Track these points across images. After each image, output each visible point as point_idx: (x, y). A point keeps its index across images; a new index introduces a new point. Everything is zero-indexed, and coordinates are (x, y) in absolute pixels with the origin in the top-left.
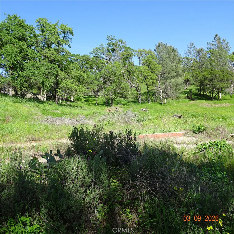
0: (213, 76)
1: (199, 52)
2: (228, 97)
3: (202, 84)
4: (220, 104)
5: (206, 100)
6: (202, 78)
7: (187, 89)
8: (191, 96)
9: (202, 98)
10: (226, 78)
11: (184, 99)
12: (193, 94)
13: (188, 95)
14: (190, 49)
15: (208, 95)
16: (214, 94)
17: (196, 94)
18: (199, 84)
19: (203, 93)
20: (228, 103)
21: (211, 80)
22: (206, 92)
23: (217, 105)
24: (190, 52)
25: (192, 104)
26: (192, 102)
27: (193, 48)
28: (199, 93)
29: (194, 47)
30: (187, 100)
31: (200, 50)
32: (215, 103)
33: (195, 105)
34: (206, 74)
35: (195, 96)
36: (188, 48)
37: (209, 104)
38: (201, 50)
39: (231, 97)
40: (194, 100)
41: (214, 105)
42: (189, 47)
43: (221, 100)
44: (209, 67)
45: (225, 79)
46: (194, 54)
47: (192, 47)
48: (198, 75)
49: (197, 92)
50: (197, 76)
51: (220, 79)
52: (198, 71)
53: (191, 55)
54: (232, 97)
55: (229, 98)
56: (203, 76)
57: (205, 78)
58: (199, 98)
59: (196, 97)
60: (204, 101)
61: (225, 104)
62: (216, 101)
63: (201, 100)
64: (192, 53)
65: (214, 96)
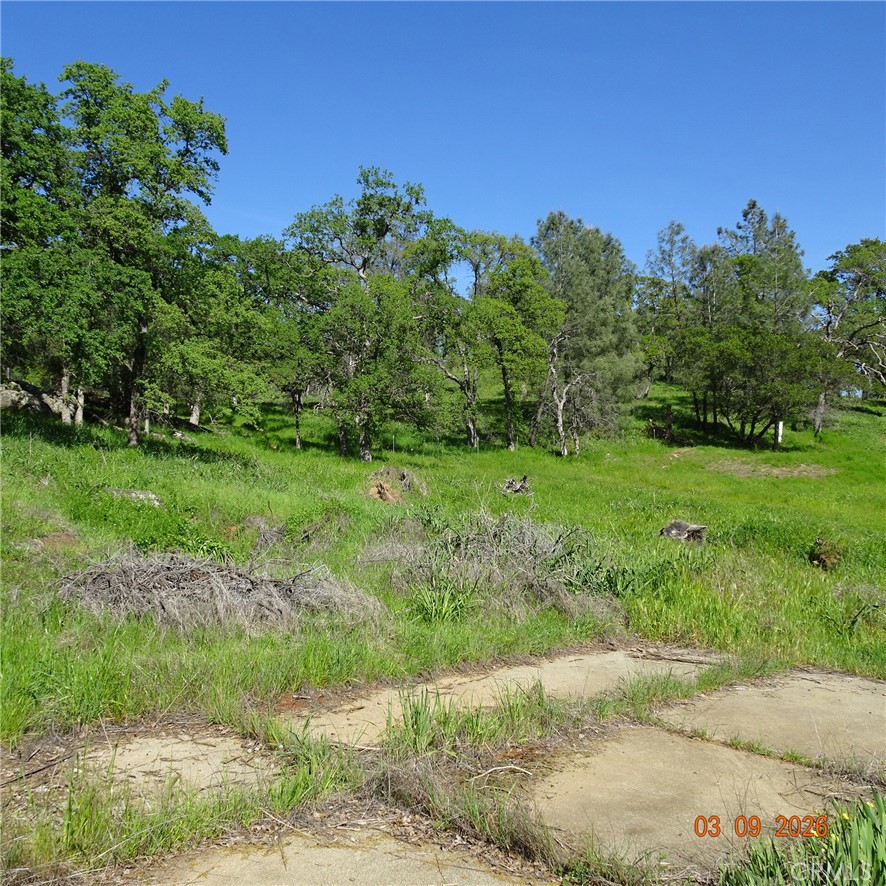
0: (759, 357)
1: (704, 259)
2: (805, 438)
3: (714, 379)
4: (787, 464)
5: (727, 447)
6: (718, 358)
7: (649, 396)
8: (670, 427)
9: (710, 437)
10: (808, 368)
11: (643, 440)
12: (676, 420)
13: (657, 424)
14: (667, 247)
15: (737, 426)
16: (757, 425)
17: (686, 422)
18: (705, 383)
19: (715, 418)
20: (817, 462)
21: (750, 371)
22: (725, 414)
23: (775, 471)
24: (666, 257)
25: (678, 460)
26: (677, 453)
27: (681, 244)
28: (699, 418)
29: (683, 241)
30: (656, 443)
31: (708, 255)
32: (766, 461)
33: (693, 467)
34: (733, 344)
35: (682, 426)
36: (663, 244)
37: (743, 463)
38: (713, 252)
39: (818, 439)
40: (681, 444)
41: (764, 469)
42: (667, 238)
43: (786, 450)
44: (744, 319)
45: (806, 371)
46: (683, 265)
47: (677, 238)
48: (700, 347)
49: (688, 411)
50: (698, 351)
51: (785, 367)
52: (703, 334)
53: (672, 268)
54: (821, 439)
55: (812, 442)
56: (722, 353)
57: (731, 363)
58: (699, 438)
59: (687, 431)
60: (721, 451)
61: (804, 468)
62: (768, 453)
63: (711, 447)
64: (677, 261)
65: (757, 431)
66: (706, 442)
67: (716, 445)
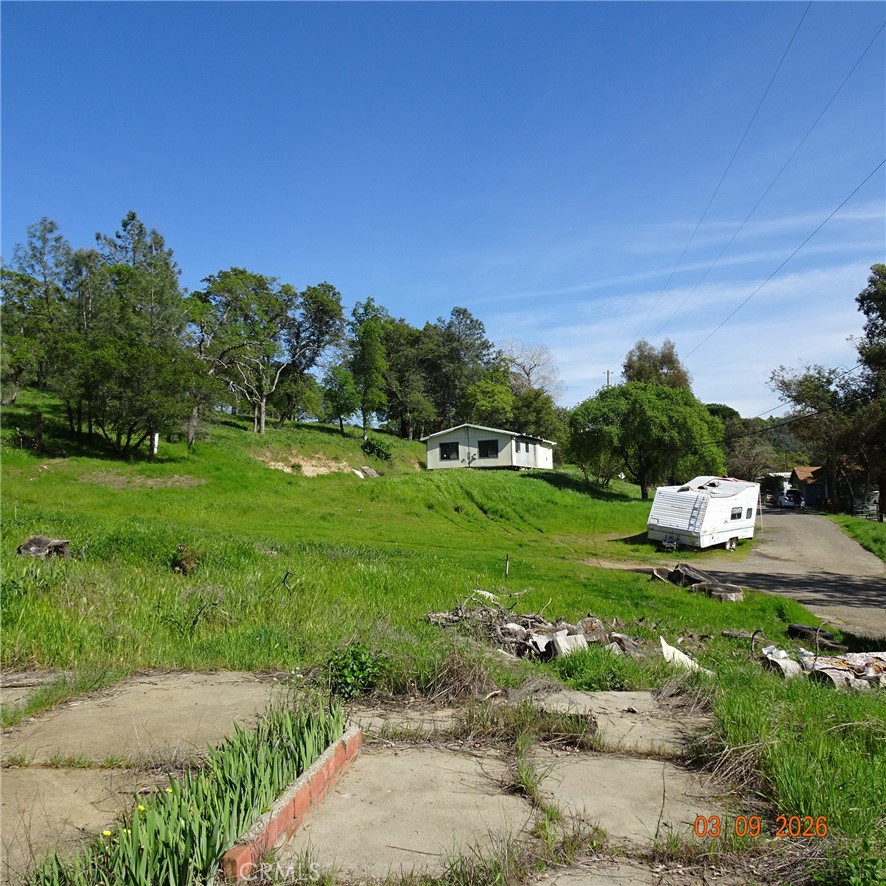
0: (135, 369)
1: (79, 263)
2: (178, 449)
3: (89, 388)
4: (161, 475)
5: (102, 458)
6: (93, 367)
7: (17, 403)
8: (39, 436)
9: (84, 448)
10: (182, 382)
11: (8, 450)
12: (47, 429)
13: (25, 433)
14: (39, 244)
15: (113, 437)
16: (133, 436)
17: (57, 431)
18: (79, 392)
19: (90, 429)
20: (189, 473)
21: (125, 382)
22: (101, 425)
23: (150, 482)
24: (37, 255)
25: (49, 472)
26: (46, 464)
27: (54, 243)
28: (73, 428)
29: (57, 240)
30: (23, 454)
31: (84, 259)
32: (141, 472)
33: (64, 479)
34: (109, 354)
35: (53, 436)
36: (34, 240)
37: (118, 474)
38: (89, 257)
39: (191, 451)
40: (52, 455)
41: (138, 480)
42: (38, 234)
43: (161, 461)
44: (120, 329)
45: (179, 385)
46: (57, 266)
47: (49, 236)
48: (74, 353)
49: (61, 420)
50: (72, 358)
51: (160, 380)
52: (77, 340)
53: (44, 267)
54: (194, 450)
55: (186, 454)
56: (97, 361)
57: (107, 373)
58: (74, 448)
59: (59, 441)
60: (96, 462)
61: (178, 479)
62: (143, 465)
63: (84, 458)
64: (50, 260)
65: (133, 442)
66: (79, 453)
67: (91, 456)
